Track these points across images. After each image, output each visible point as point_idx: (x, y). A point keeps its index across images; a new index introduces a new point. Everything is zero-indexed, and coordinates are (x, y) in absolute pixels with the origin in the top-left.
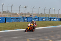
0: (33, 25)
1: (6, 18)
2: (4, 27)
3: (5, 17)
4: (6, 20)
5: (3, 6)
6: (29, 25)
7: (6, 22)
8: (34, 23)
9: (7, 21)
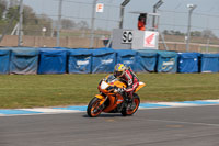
0: (121, 85)
1: (200, 58)
2: (194, 88)
3: (199, 51)
4: (200, 64)
5: (190, 12)
6: (104, 86)
7: (199, 71)
8: (124, 77)
9: (204, 66)
